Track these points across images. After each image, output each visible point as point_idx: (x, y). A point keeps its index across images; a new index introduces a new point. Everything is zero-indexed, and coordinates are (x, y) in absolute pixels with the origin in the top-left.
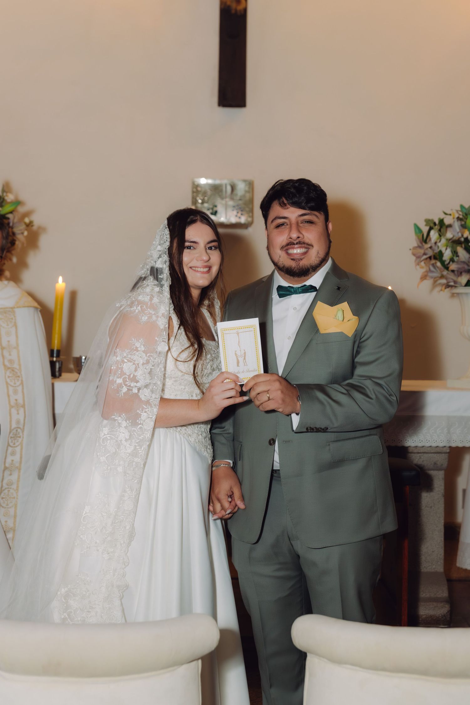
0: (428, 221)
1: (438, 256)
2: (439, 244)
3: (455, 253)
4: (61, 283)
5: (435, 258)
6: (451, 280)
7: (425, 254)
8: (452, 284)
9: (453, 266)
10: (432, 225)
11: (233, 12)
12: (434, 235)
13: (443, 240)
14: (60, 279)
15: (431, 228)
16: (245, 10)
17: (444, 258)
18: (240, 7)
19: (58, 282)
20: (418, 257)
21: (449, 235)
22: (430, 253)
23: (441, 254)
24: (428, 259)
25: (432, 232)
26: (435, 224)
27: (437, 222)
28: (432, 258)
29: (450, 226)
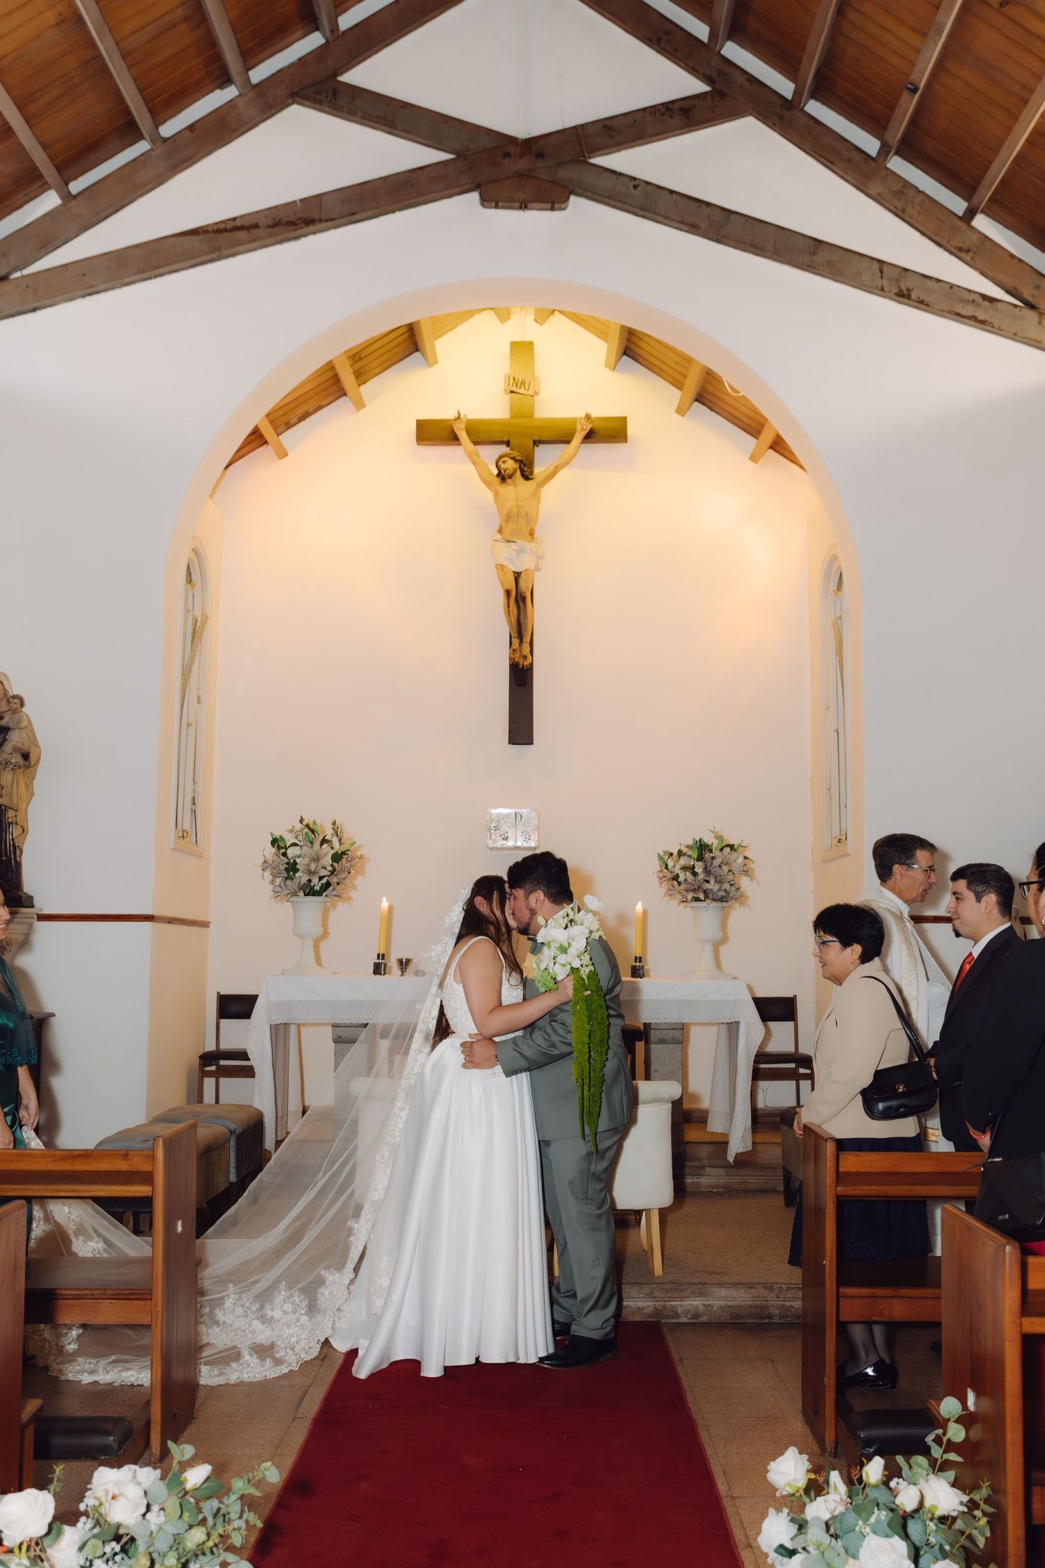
0: (667, 851)
1: (676, 878)
2: (676, 869)
4: (385, 904)
5: (673, 879)
6: (684, 897)
7: (664, 877)
8: (684, 899)
11: (520, 667)
12: (670, 863)
13: (678, 867)
14: (384, 899)
16: (532, 664)
17: (679, 880)
18: (527, 663)
19: (382, 902)
20: (660, 879)
21: (682, 862)
22: (669, 875)
23: (677, 876)
24: (669, 881)
26: (671, 854)
27: (675, 853)
28: (671, 880)
29: (685, 854)
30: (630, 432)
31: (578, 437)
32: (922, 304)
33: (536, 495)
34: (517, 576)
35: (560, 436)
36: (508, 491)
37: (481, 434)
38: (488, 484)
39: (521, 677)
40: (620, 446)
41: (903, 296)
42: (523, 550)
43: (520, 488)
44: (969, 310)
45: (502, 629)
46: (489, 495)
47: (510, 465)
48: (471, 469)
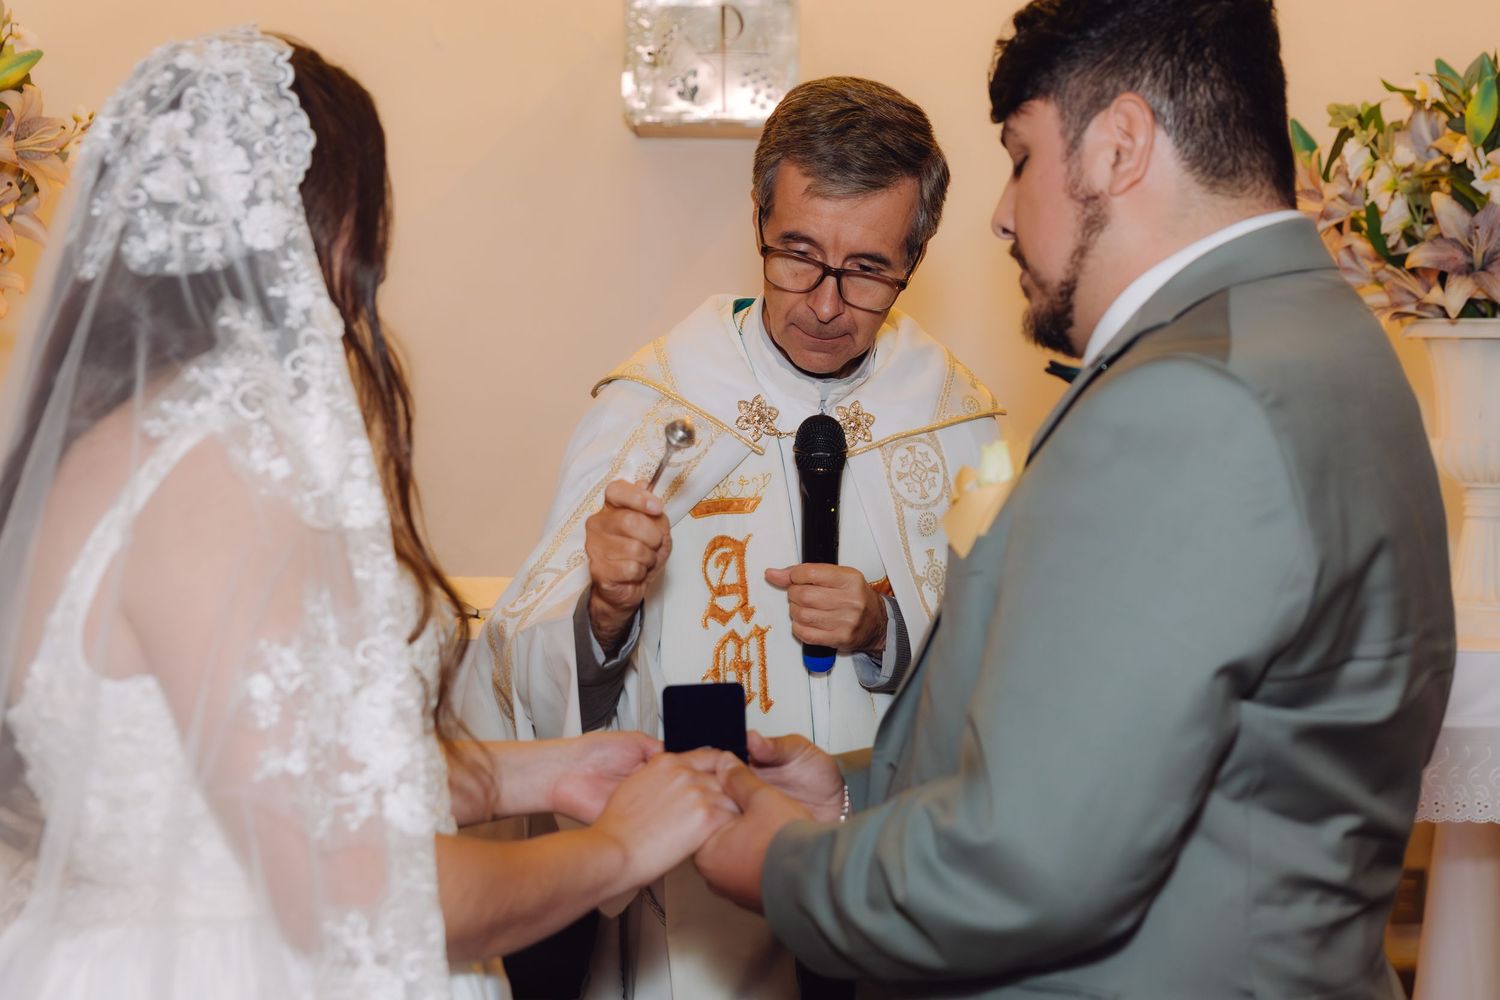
0: (1336, 112)
1: (1366, 221)
2: (1371, 185)
3: (1422, 211)
5: (1355, 228)
6: (1405, 298)
8: (1411, 308)
9: (1418, 256)
10: (1352, 123)
12: (1354, 155)
15: (1345, 134)
17: (1383, 228)
21: (1404, 154)
22: (1340, 212)
23: (1373, 214)
24: (1334, 232)
25: (1351, 147)
28: (1346, 227)
29: (1400, 128)
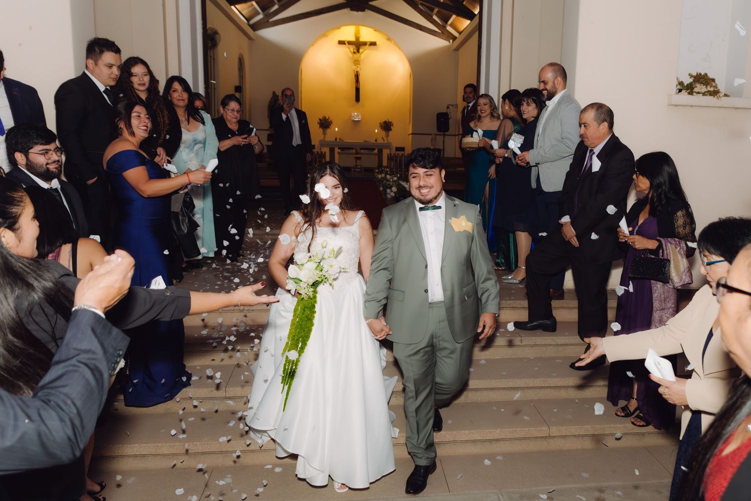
5: (381, 127)
13: (382, 125)
18: (358, 87)
20: (379, 128)
30: (377, 43)
31: (367, 45)
32: (424, 31)
33: (360, 56)
34: (357, 72)
35: (365, 44)
36: (355, 55)
37: (350, 43)
38: (352, 54)
39: (358, 90)
40: (375, 47)
41: (421, 30)
42: (357, 67)
43: (358, 55)
44: (431, 33)
45: (354, 81)
46: (351, 55)
47: (355, 51)
48: (348, 50)
